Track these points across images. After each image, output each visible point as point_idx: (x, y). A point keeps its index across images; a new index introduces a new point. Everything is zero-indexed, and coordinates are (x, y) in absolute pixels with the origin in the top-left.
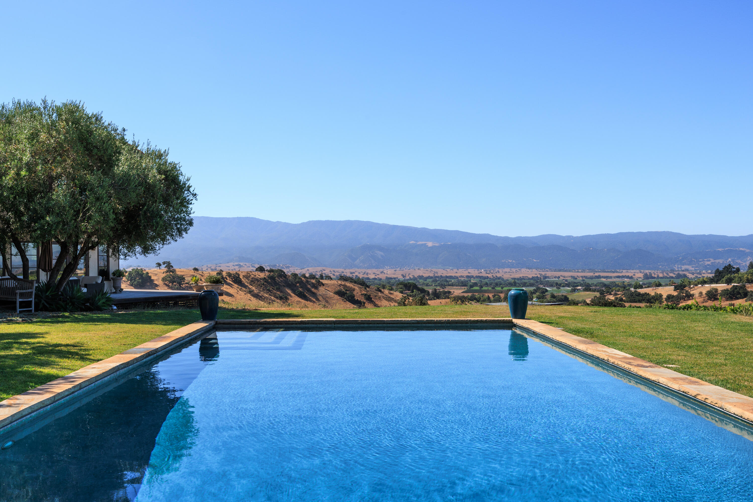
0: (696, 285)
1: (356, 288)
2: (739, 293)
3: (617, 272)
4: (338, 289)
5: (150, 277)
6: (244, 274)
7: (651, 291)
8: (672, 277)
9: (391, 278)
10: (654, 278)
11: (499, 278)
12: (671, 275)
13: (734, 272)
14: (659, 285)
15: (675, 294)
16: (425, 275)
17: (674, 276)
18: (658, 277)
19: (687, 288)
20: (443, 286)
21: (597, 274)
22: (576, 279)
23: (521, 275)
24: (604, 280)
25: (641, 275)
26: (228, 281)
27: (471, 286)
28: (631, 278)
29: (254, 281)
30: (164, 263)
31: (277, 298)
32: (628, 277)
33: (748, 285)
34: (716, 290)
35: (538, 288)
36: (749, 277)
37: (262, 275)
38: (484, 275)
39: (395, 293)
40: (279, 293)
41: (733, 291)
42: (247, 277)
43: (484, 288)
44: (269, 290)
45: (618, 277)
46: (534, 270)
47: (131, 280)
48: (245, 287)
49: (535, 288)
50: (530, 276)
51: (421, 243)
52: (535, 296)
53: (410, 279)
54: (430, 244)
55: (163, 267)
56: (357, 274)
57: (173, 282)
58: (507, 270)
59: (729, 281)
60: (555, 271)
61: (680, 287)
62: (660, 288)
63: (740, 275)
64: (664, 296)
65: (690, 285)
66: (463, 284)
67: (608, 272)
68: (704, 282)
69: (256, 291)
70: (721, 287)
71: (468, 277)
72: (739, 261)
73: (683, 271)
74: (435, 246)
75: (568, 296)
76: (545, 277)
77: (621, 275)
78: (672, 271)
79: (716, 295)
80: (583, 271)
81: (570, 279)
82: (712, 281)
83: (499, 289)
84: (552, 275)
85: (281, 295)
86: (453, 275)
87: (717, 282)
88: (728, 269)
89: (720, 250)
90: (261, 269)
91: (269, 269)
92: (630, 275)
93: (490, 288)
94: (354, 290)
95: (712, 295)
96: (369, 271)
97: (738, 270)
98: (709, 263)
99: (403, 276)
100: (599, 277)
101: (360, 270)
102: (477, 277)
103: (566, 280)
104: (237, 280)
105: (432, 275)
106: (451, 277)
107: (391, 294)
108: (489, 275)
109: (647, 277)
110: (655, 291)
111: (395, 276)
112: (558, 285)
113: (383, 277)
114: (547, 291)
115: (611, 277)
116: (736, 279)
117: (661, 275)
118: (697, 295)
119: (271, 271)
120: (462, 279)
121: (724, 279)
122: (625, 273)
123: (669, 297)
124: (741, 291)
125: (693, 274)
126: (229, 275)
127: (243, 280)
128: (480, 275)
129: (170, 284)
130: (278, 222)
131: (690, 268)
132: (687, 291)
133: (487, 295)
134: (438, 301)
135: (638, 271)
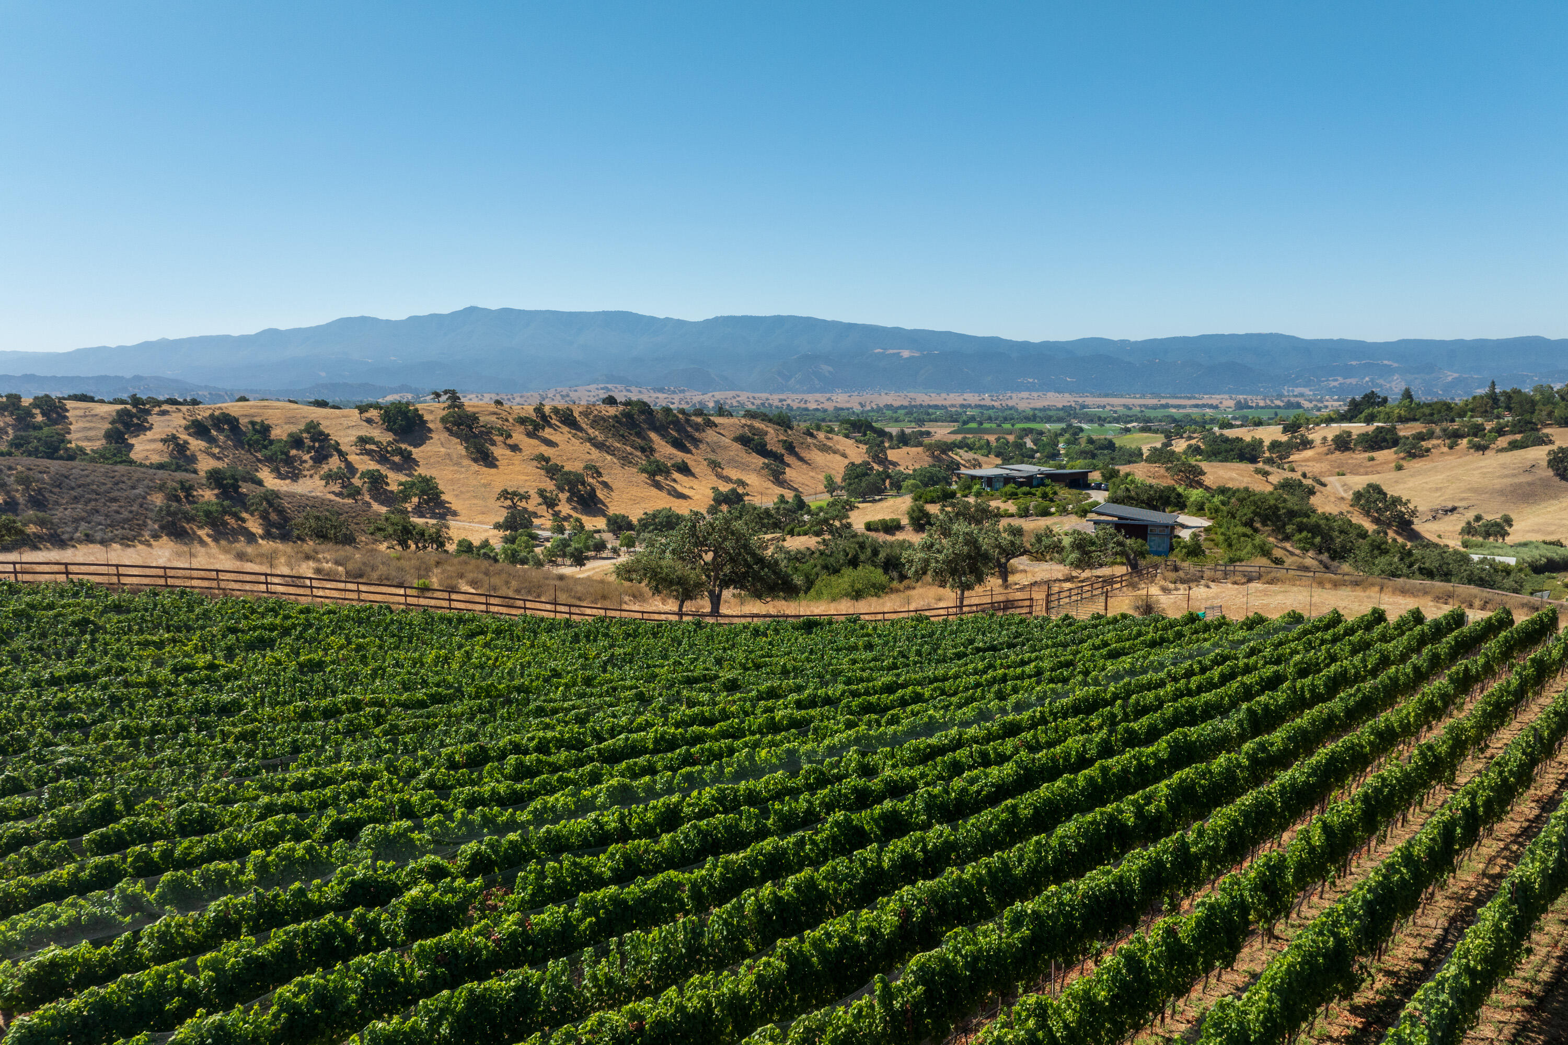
0: (1318, 425)
1: (771, 430)
2: (1385, 440)
3: (1195, 398)
4: (739, 432)
5: (421, 417)
6: (581, 409)
7: (1246, 434)
8: (1279, 407)
9: (842, 409)
10: (1251, 407)
11: (1011, 408)
12: (1278, 403)
13: (1379, 404)
14: (1259, 423)
15: (1284, 438)
16: (896, 404)
17: (1281, 404)
18: (1257, 407)
19: (1303, 430)
20: (920, 422)
21: (1163, 402)
22: (1130, 409)
23: (1046, 403)
24: (1173, 411)
25: (1231, 403)
26: (553, 421)
27: (965, 423)
28: (1216, 407)
29: (597, 421)
30: (446, 392)
31: (636, 448)
32: (1211, 406)
33: (1399, 426)
34: (1349, 434)
35: (1070, 426)
36: (1402, 412)
37: (612, 411)
38: (988, 402)
39: (835, 437)
40: (639, 441)
41: (1376, 437)
42: (585, 414)
43: (986, 425)
44: (623, 436)
45: (1197, 406)
46: (1067, 395)
47: (389, 422)
48: (580, 429)
49: (1063, 425)
50: (1060, 405)
51: (891, 351)
52: (1061, 439)
53: (873, 410)
54: (906, 354)
55: (444, 398)
56: (789, 402)
57: (459, 425)
58: (1025, 394)
59: (1370, 420)
60: (1099, 396)
61: (1291, 428)
62: (1260, 428)
63: (1387, 410)
64: (1267, 443)
65: (1308, 424)
66: (953, 419)
67: (1184, 398)
68: (1329, 420)
69: (601, 438)
70: (1357, 428)
71: (962, 406)
72: (1381, 381)
73: (1296, 396)
74: (913, 357)
75: (1115, 441)
76: (1083, 407)
77: (1200, 402)
78: (1280, 396)
79: (1348, 443)
80: (1143, 396)
81: (1122, 411)
82: (1343, 418)
83: (1007, 426)
84: (1093, 402)
85: (642, 443)
86: (939, 403)
87: (1350, 420)
88: (1371, 399)
89: (1354, 363)
90: (611, 401)
91: (623, 400)
92: (1215, 402)
93: (994, 426)
94: (766, 433)
95: (1343, 444)
96: (809, 397)
97: (1385, 400)
98: (1336, 384)
99: (862, 405)
100: (1166, 406)
101: (794, 396)
102: (977, 406)
103: (1115, 412)
104: (568, 419)
105: (906, 403)
106: (936, 407)
107: (829, 439)
108: (995, 404)
109: (1240, 406)
110: (1252, 434)
111: (848, 405)
112: (1101, 420)
113: (830, 406)
114: (1081, 430)
115: (1184, 407)
116: (1382, 416)
117: (1262, 403)
118: (1318, 441)
119: (628, 403)
120: (953, 409)
121: (1363, 415)
122: (1207, 400)
123: (1275, 445)
124: (1388, 437)
125: (1311, 401)
126: (556, 411)
127: (578, 419)
128: (982, 403)
129: (455, 428)
130: (667, 318)
131: (1307, 391)
132: (1302, 436)
133: (986, 437)
134: (905, 449)
135: (1227, 396)
